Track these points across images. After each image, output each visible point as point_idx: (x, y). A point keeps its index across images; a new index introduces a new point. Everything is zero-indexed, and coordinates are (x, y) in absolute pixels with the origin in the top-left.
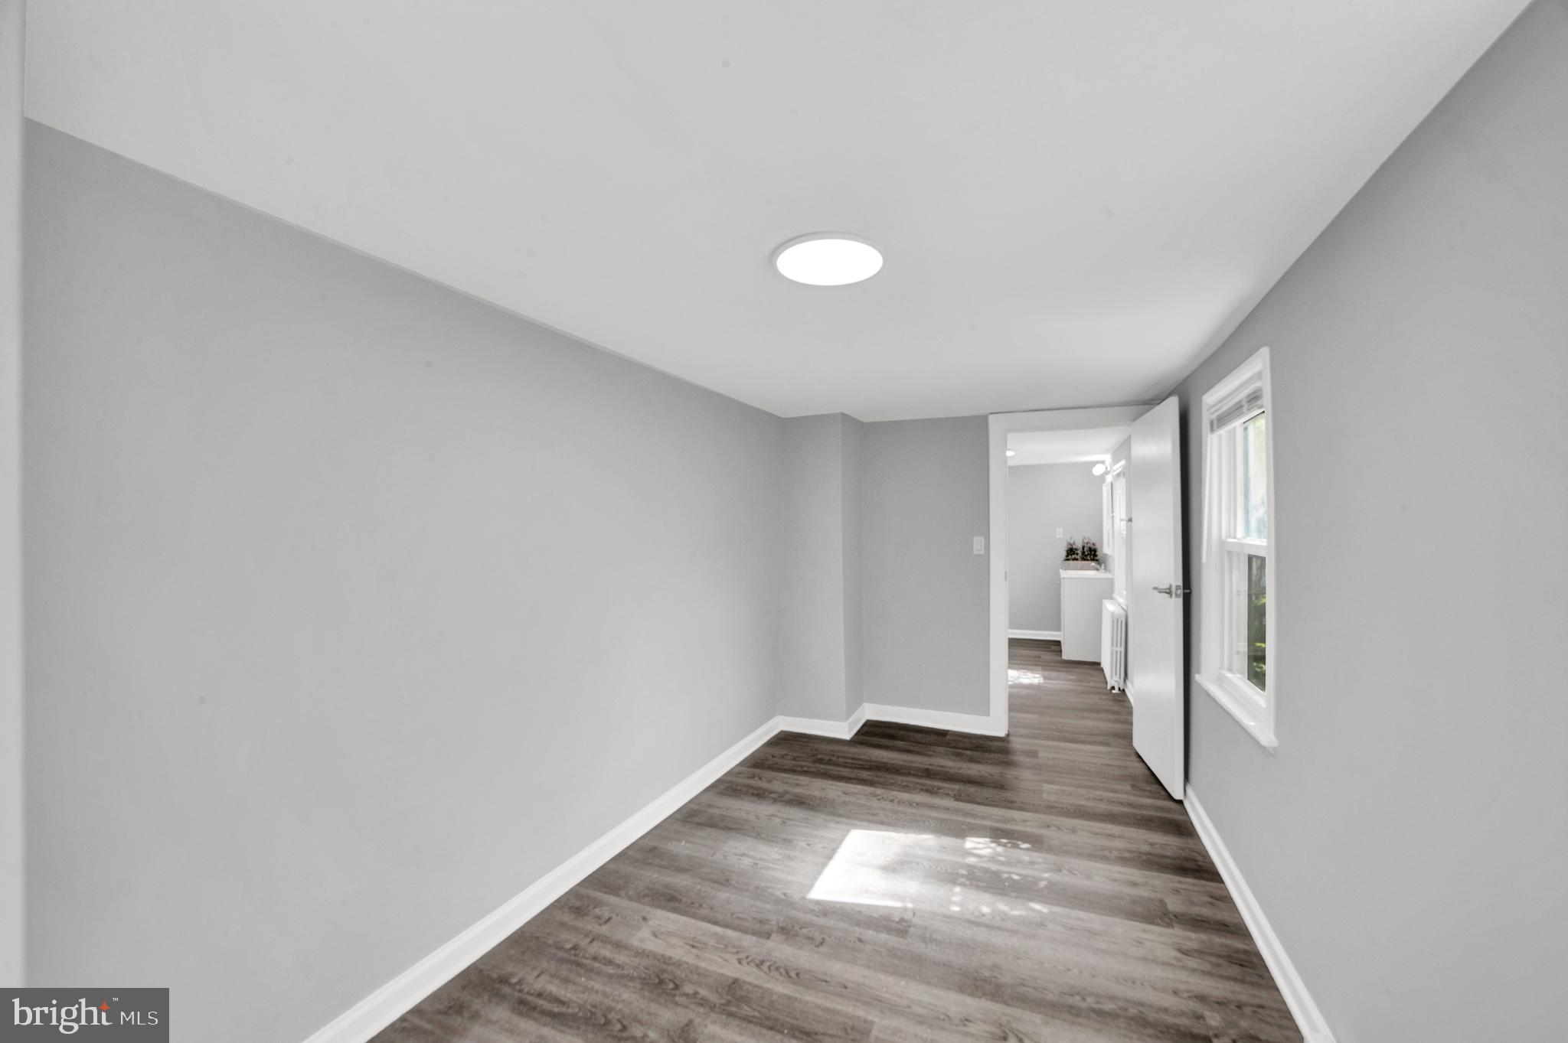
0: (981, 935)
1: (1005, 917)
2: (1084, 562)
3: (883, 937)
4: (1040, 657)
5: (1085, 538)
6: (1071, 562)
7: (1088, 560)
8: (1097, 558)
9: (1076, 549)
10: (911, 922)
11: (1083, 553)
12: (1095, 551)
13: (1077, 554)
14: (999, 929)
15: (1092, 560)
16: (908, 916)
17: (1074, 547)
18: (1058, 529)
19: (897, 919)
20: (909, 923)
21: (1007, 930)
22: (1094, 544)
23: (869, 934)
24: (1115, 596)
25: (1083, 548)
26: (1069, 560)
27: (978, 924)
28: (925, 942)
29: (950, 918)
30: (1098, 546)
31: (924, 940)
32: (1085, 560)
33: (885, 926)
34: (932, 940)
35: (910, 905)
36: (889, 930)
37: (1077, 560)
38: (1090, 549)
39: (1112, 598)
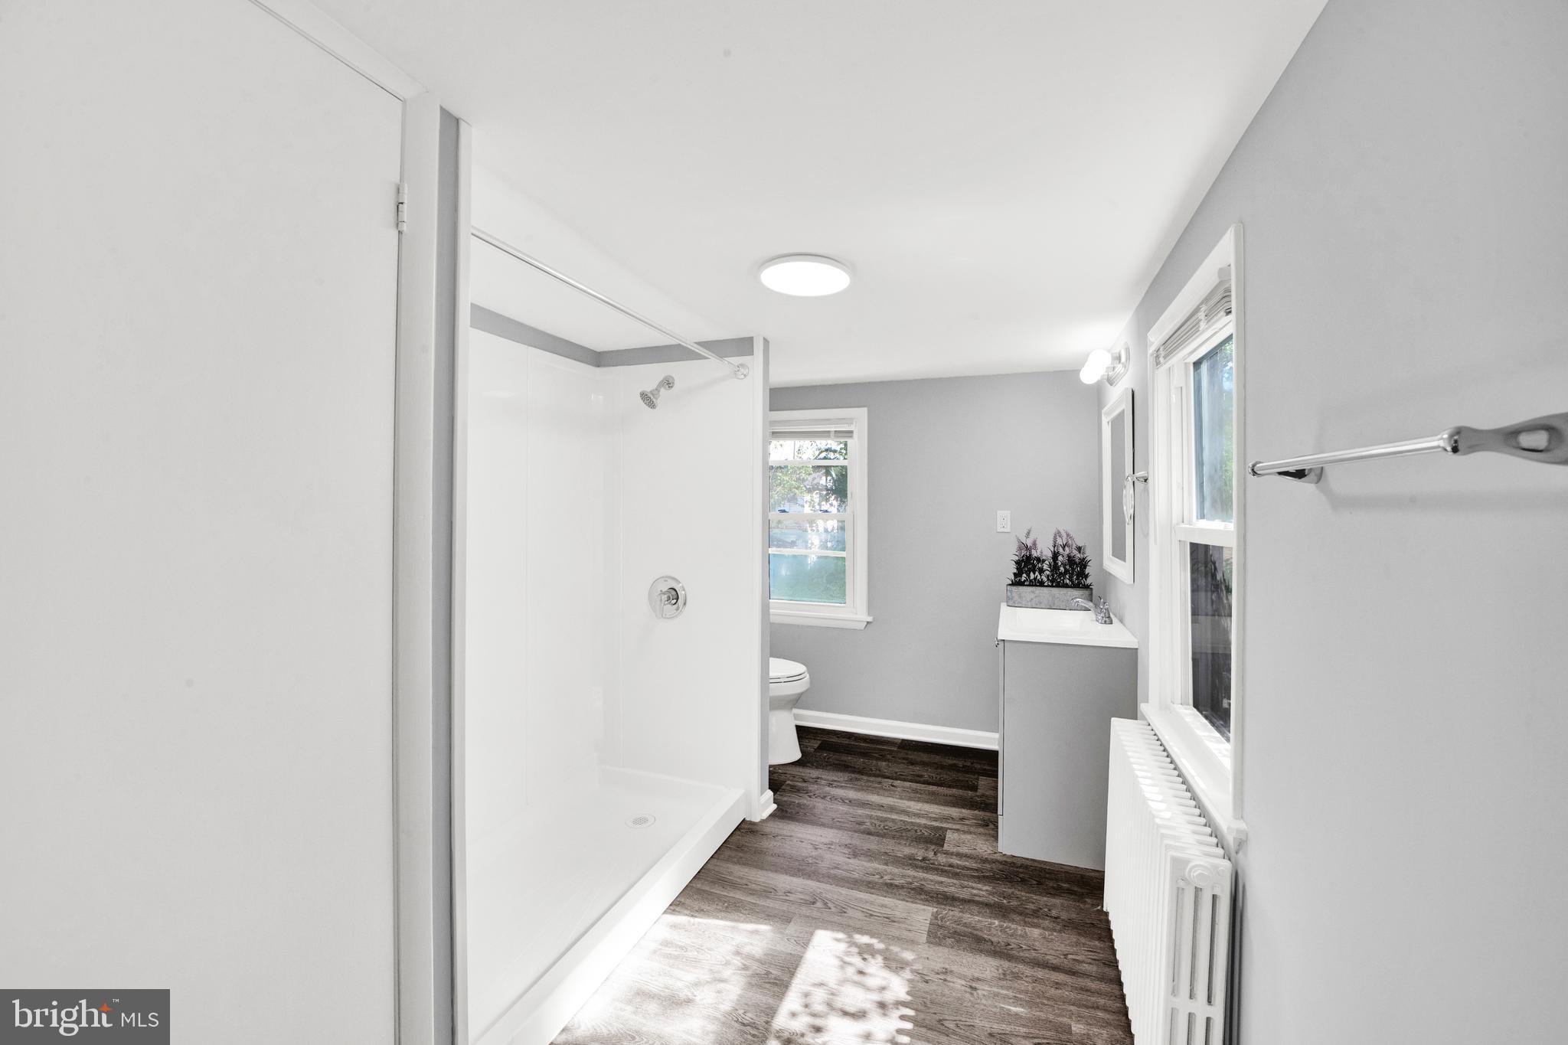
2: (1056, 591)
4: (936, 839)
5: (1058, 534)
6: (1026, 591)
7: (1066, 586)
8: (1089, 581)
9: (1038, 559)
11: (1055, 567)
12: (1083, 564)
13: (1041, 571)
15: (1076, 586)
17: (1035, 554)
18: (1000, 513)
22: (1079, 549)
24: (1143, 707)
25: (1055, 556)
26: (1021, 584)
30: (1089, 554)
32: (1058, 586)
37: (1041, 584)
38: (1071, 560)
39: (1132, 713)
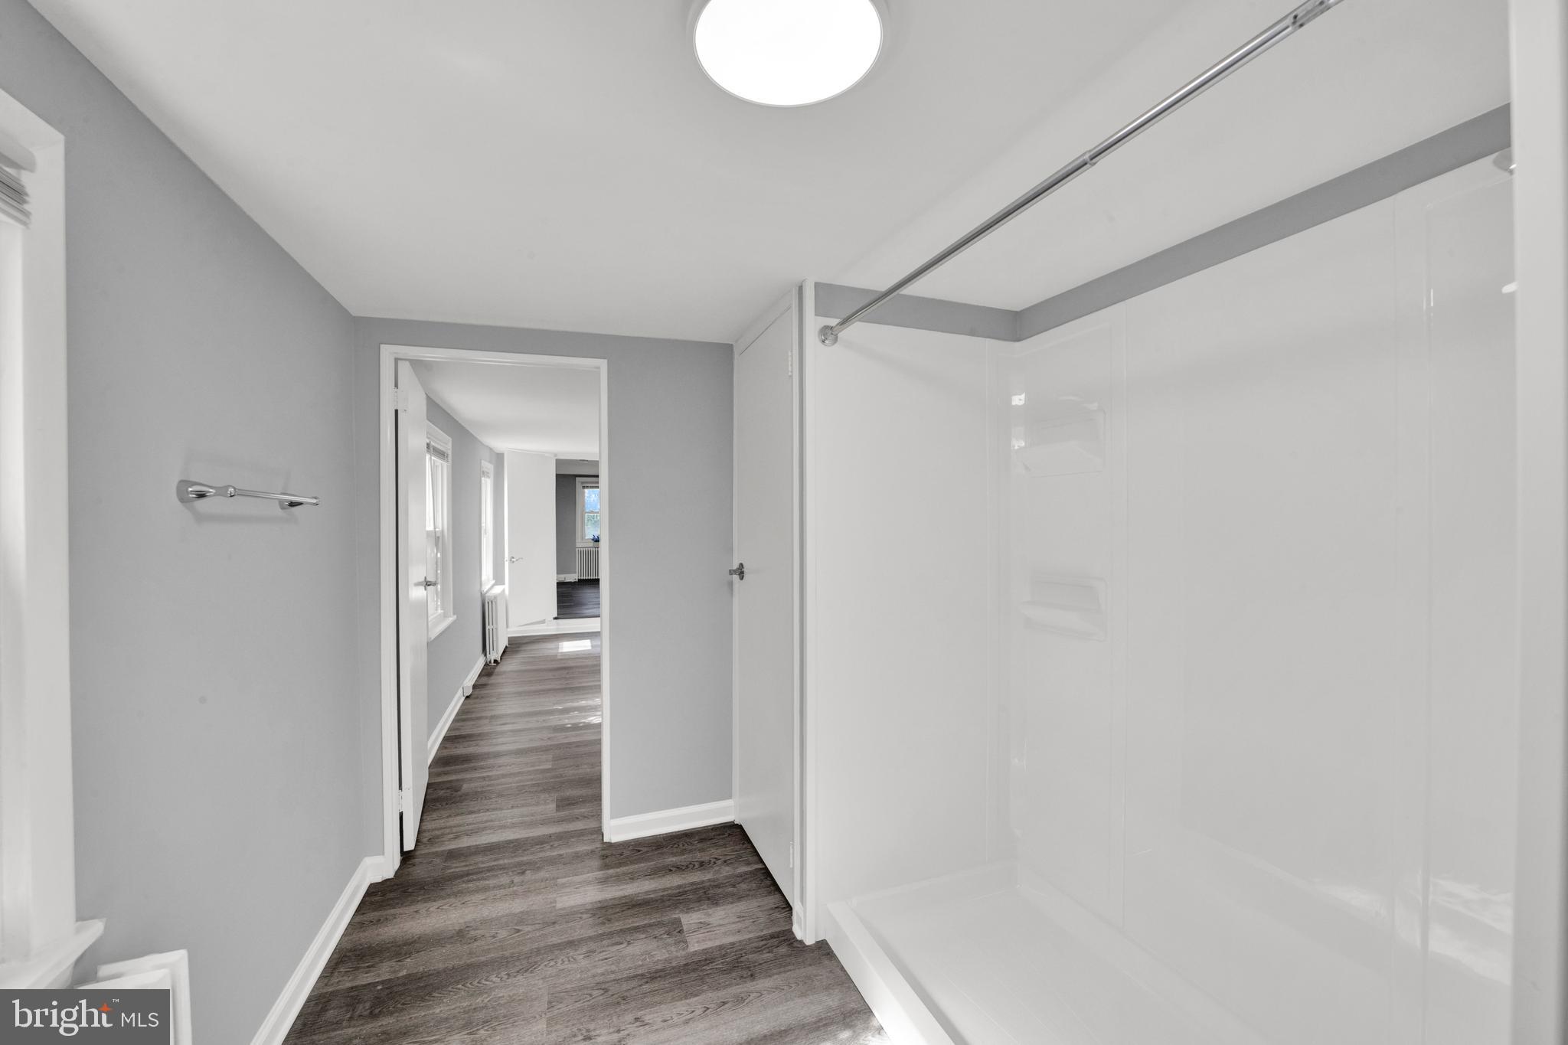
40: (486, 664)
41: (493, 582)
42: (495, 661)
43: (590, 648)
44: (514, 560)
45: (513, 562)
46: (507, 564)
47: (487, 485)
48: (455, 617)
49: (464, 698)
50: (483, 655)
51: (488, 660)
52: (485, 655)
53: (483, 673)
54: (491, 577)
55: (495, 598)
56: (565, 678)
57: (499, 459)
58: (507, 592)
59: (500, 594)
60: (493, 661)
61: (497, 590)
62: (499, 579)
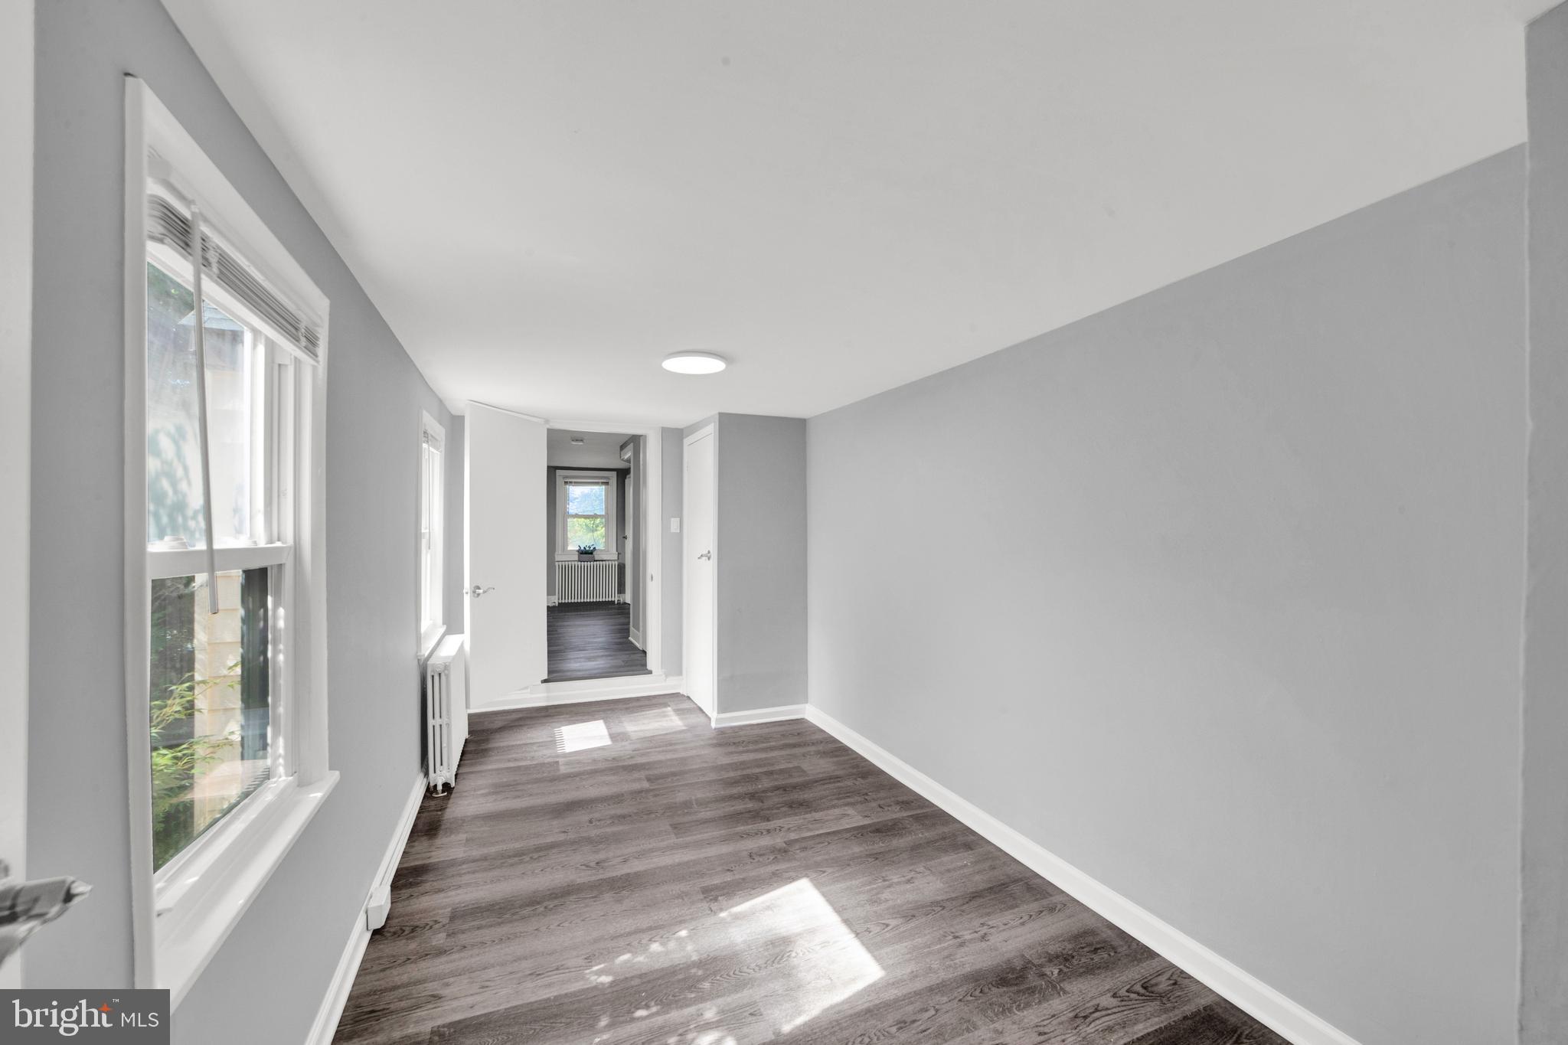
0: (643, 921)
1: (629, 948)
3: (717, 881)
10: (708, 902)
14: (630, 934)
16: (714, 906)
19: (720, 898)
20: (708, 900)
21: (621, 936)
23: (729, 877)
27: (650, 929)
28: (683, 892)
29: (681, 922)
31: (687, 894)
33: (723, 889)
34: (679, 897)
35: (723, 915)
36: (716, 888)
40: (430, 791)
41: (442, 629)
42: (446, 786)
43: (607, 742)
44: (481, 591)
45: (479, 595)
46: (467, 599)
47: (433, 463)
48: (337, 773)
49: (368, 935)
50: (422, 775)
51: (432, 784)
52: (426, 774)
53: (420, 827)
54: (440, 620)
55: (446, 667)
56: (589, 841)
57: (455, 425)
58: (467, 647)
59: (454, 658)
60: (440, 788)
61: (451, 647)
62: (452, 623)
